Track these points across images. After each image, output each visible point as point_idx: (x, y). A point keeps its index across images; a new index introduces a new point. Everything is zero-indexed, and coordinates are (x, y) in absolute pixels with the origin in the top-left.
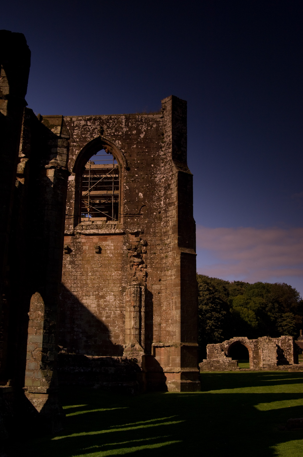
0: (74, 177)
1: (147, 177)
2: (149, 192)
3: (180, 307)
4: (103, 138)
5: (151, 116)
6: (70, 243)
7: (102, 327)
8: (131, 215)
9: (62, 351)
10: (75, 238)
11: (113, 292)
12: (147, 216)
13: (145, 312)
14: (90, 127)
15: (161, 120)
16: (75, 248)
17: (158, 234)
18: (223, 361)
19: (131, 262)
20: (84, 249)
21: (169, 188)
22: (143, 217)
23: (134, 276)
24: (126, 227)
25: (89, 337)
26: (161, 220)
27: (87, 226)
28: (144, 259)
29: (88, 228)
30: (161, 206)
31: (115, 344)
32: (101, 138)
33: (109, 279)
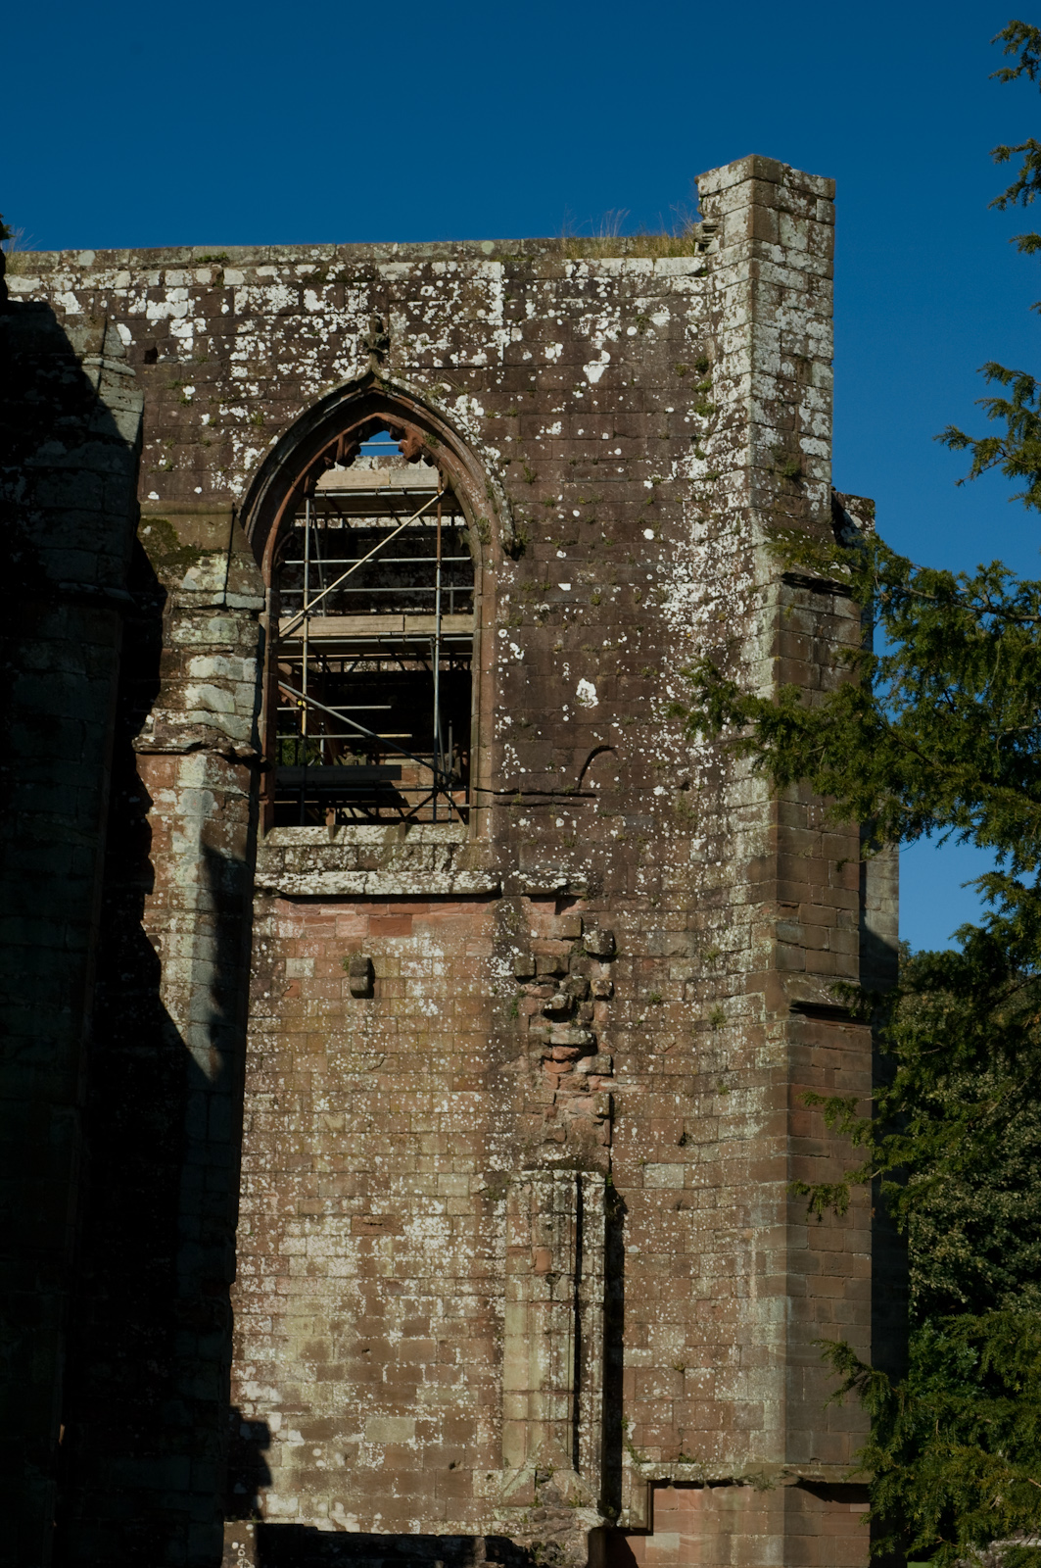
1: (618, 595)
2: (632, 674)
3: (784, 1285)
4: (387, 383)
5: (641, 265)
7: (385, 1378)
8: (537, 799)
11: (442, 1198)
12: (618, 802)
13: (602, 1306)
15: (695, 288)
17: (675, 896)
19: (535, 1041)
20: (290, 973)
21: (735, 656)
22: (596, 806)
23: (552, 1116)
24: (509, 862)
25: (318, 1431)
26: (691, 827)
27: (305, 851)
28: (604, 1028)
29: (310, 863)
30: (693, 752)
31: (453, 1466)
32: (376, 384)
33: (419, 1129)
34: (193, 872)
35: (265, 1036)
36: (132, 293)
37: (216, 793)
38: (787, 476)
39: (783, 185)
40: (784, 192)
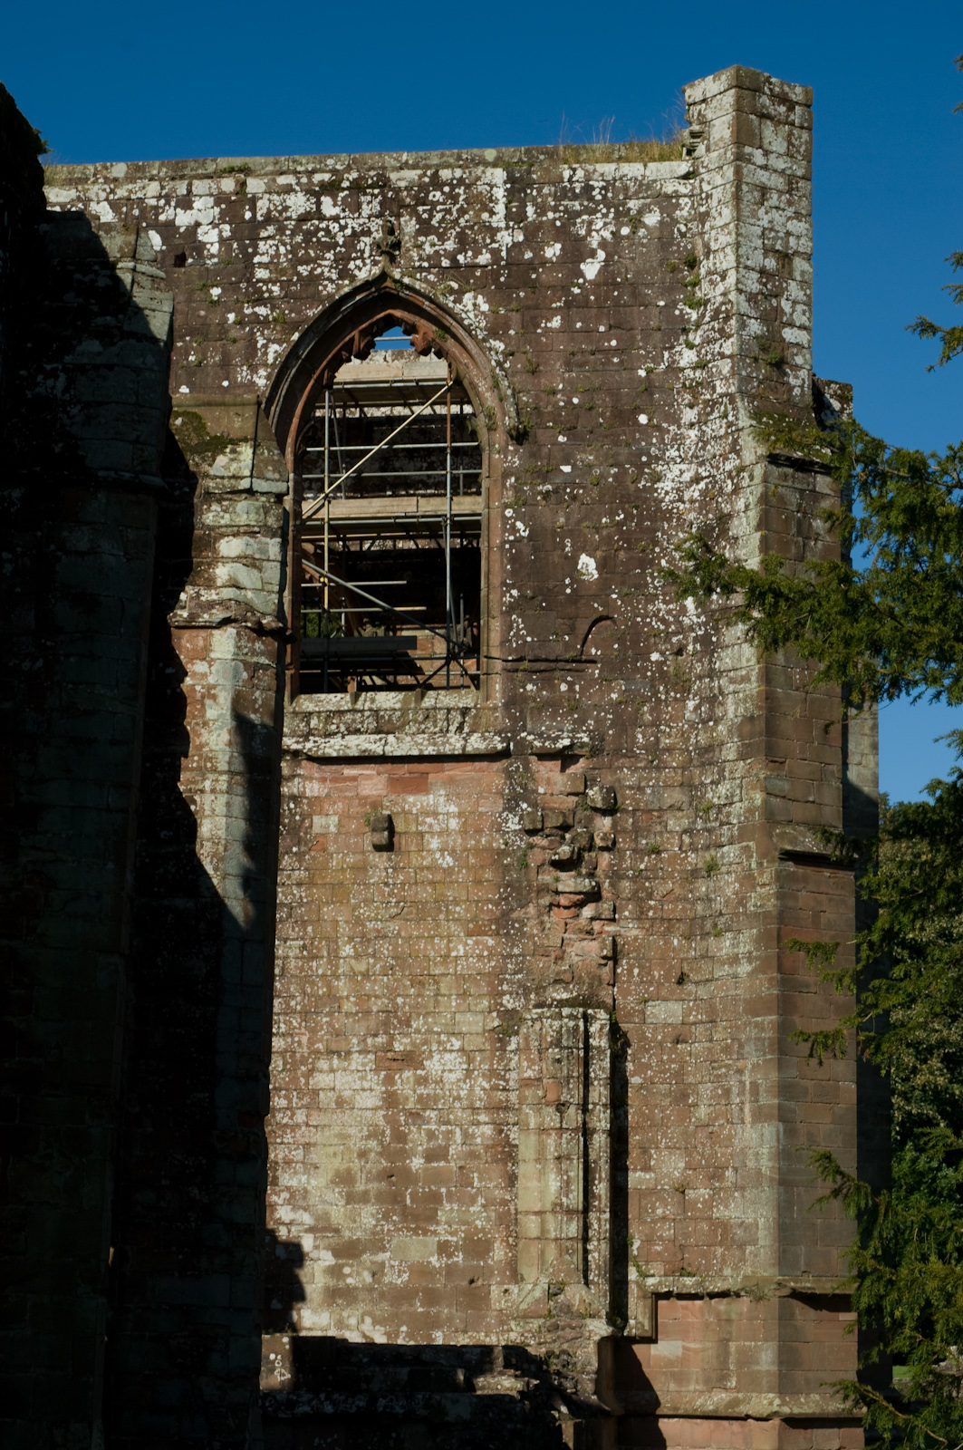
1: (615, 476)
2: (629, 549)
3: (776, 1112)
4: (399, 282)
5: (633, 170)
7: (408, 1202)
8: (542, 666)
11: (460, 1035)
12: (615, 668)
15: (683, 190)
17: (671, 754)
19: (543, 890)
20: (316, 829)
21: (724, 532)
22: (597, 671)
23: (560, 958)
24: (518, 724)
25: (348, 1251)
26: (686, 690)
27: (329, 716)
28: (607, 877)
29: (334, 727)
30: (686, 621)
31: (472, 1282)
32: (389, 283)
33: (437, 972)
34: (225, 737)
35: (294, 887)
36: (162, 202)
37: (245, 663)
38: (770, 364)
39: (764, 93)
40: (765, 100)
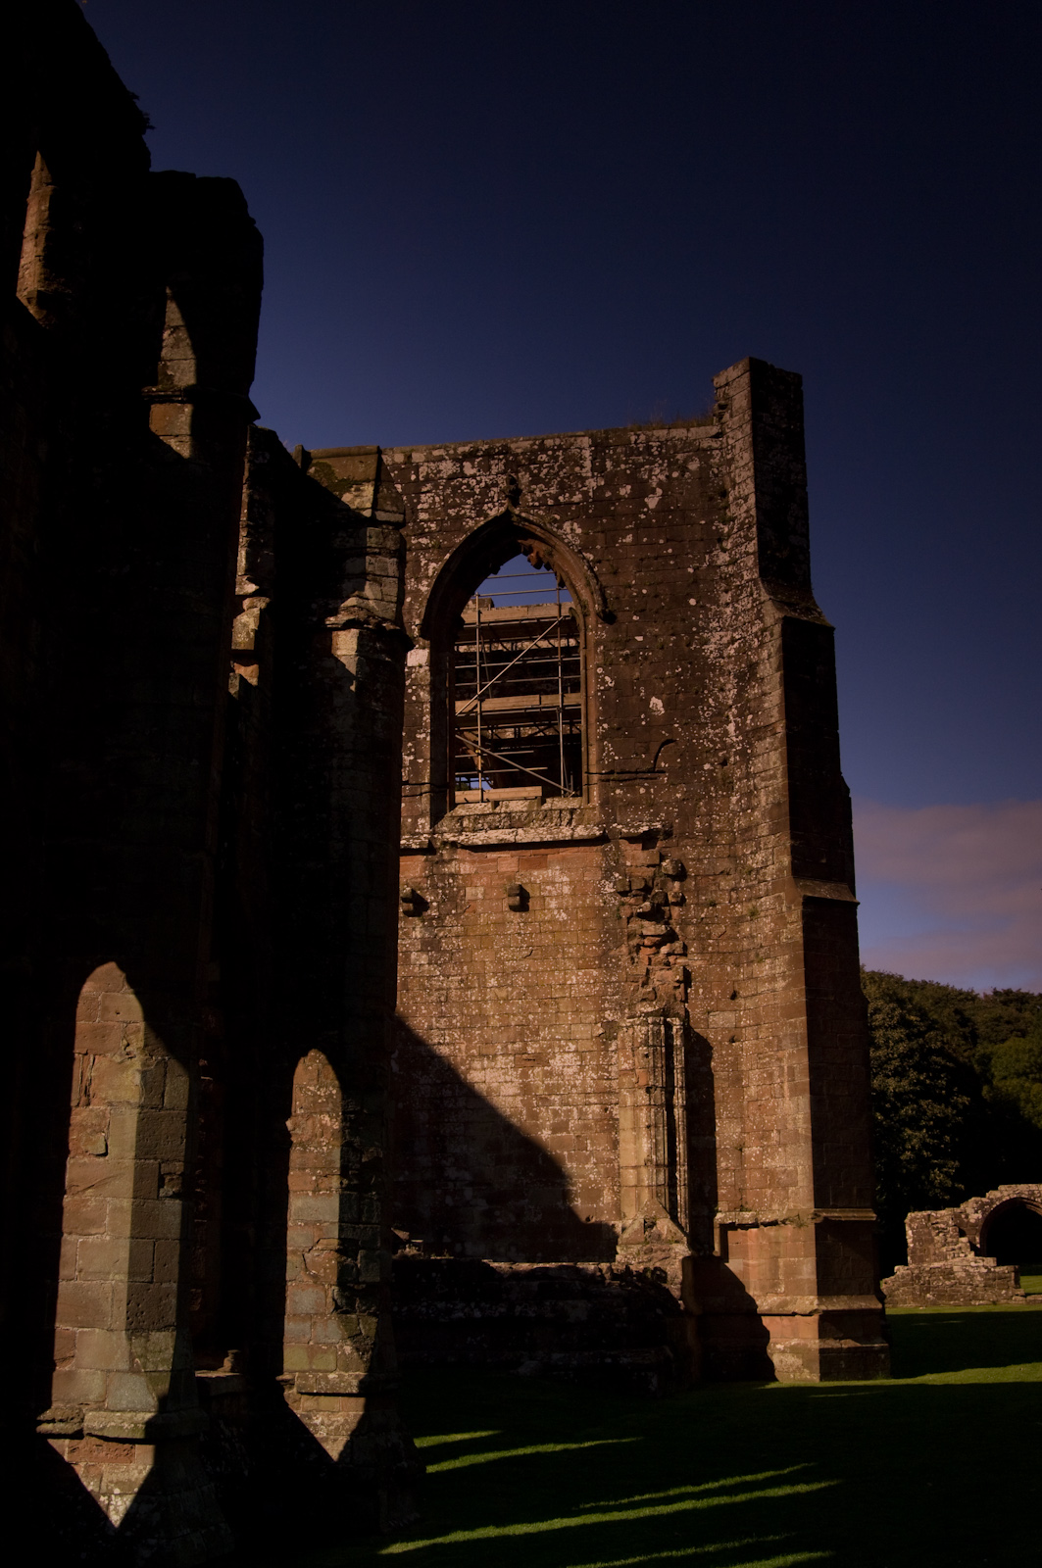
0: (427, 651)
1: (674, 642)
2: (686, 692)
3: (808, 1087)
4: (519, 516)
5: (679, 433)
6: (419, 880)
7: (540, 1162)
9: (407, 1250)
10: (437, 863)
11: (575, 1040)
12: (680, 776)
13: (685, 1108)
14: (473, 482)
15: (715, 445)
16: (438, 894)
17: (720, 835)
18: (965, 1271)
19: (630, 936)
20: (468, 897)
21: (753, 675)
22: (666, 779)
23: (645, 983)
24: (610, 817)
25: (497, 1199)
26: (729, 789)
27: (476, 818)
28: (678, 924)
29: (480, 825)
30: (729, 740)
31: (588, 1219)
32: (511, 518)
33: (557, 996)
35: (453, 938)
37: (367, 659)
40: (770, 381)
